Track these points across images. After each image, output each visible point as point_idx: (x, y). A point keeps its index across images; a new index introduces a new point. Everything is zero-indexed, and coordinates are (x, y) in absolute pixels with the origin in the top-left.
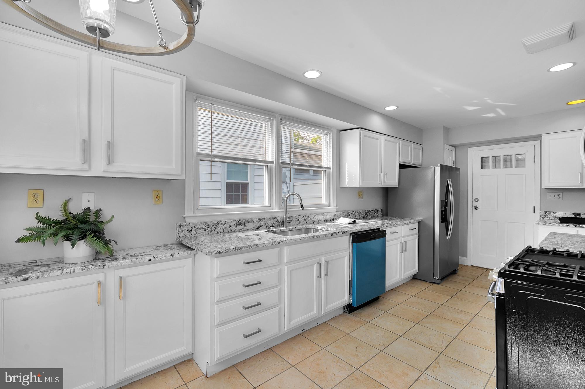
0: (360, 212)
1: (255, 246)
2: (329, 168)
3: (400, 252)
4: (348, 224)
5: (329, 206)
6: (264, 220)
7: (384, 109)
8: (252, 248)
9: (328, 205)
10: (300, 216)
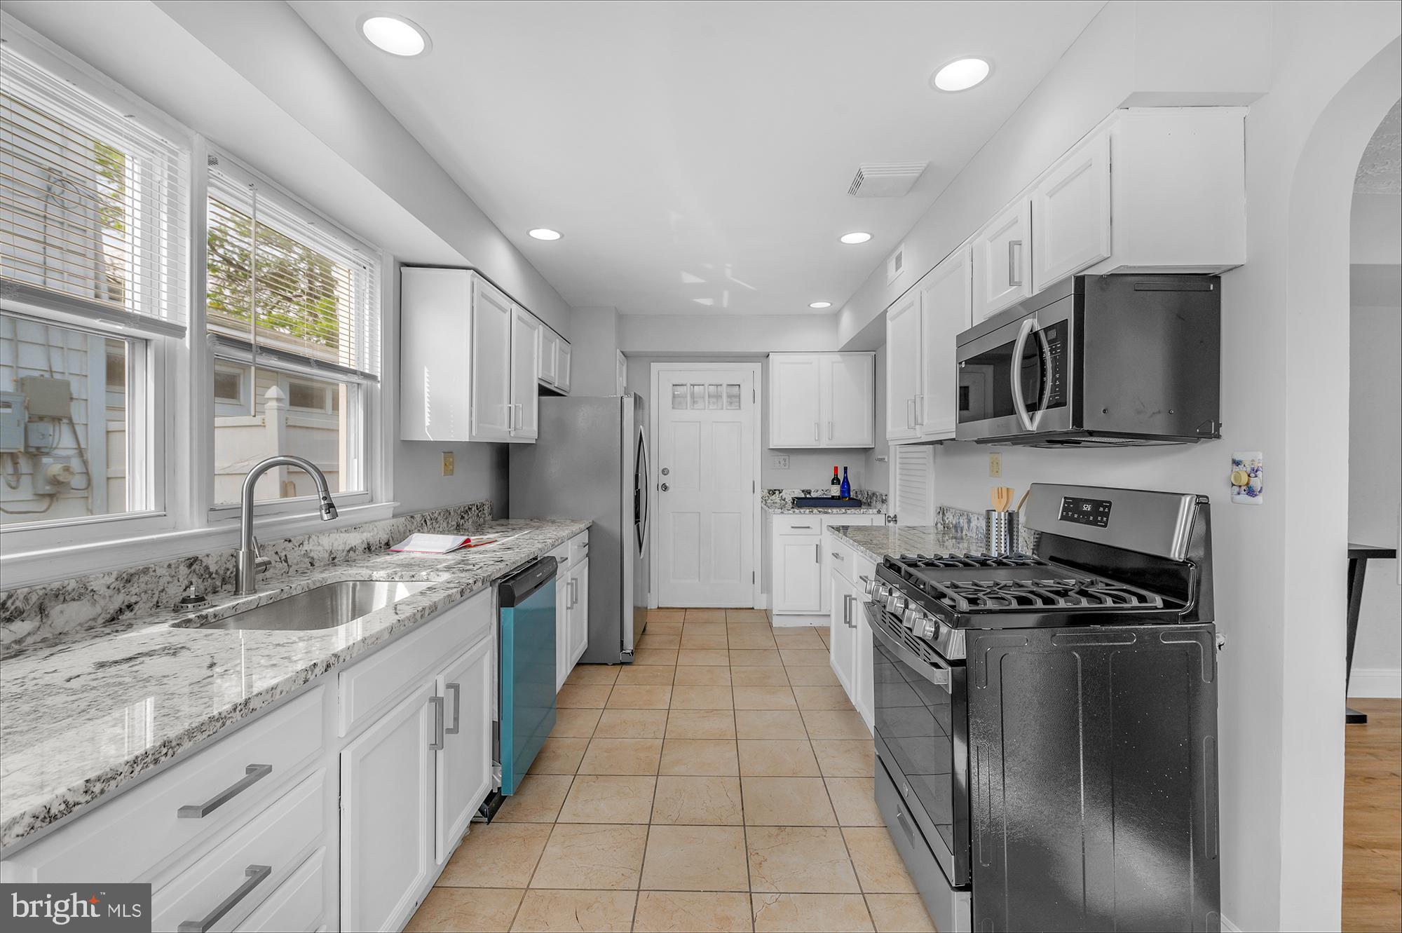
0: (450, 513)
1: (239, 708)
2: (372, 377)
3: (568, 608)
4: (453, 551)
5: (372, 501)
6: (144, 578)
7: (528, 233)
8: (228, 723)
9: (368, 497)
10: (290, 541)
